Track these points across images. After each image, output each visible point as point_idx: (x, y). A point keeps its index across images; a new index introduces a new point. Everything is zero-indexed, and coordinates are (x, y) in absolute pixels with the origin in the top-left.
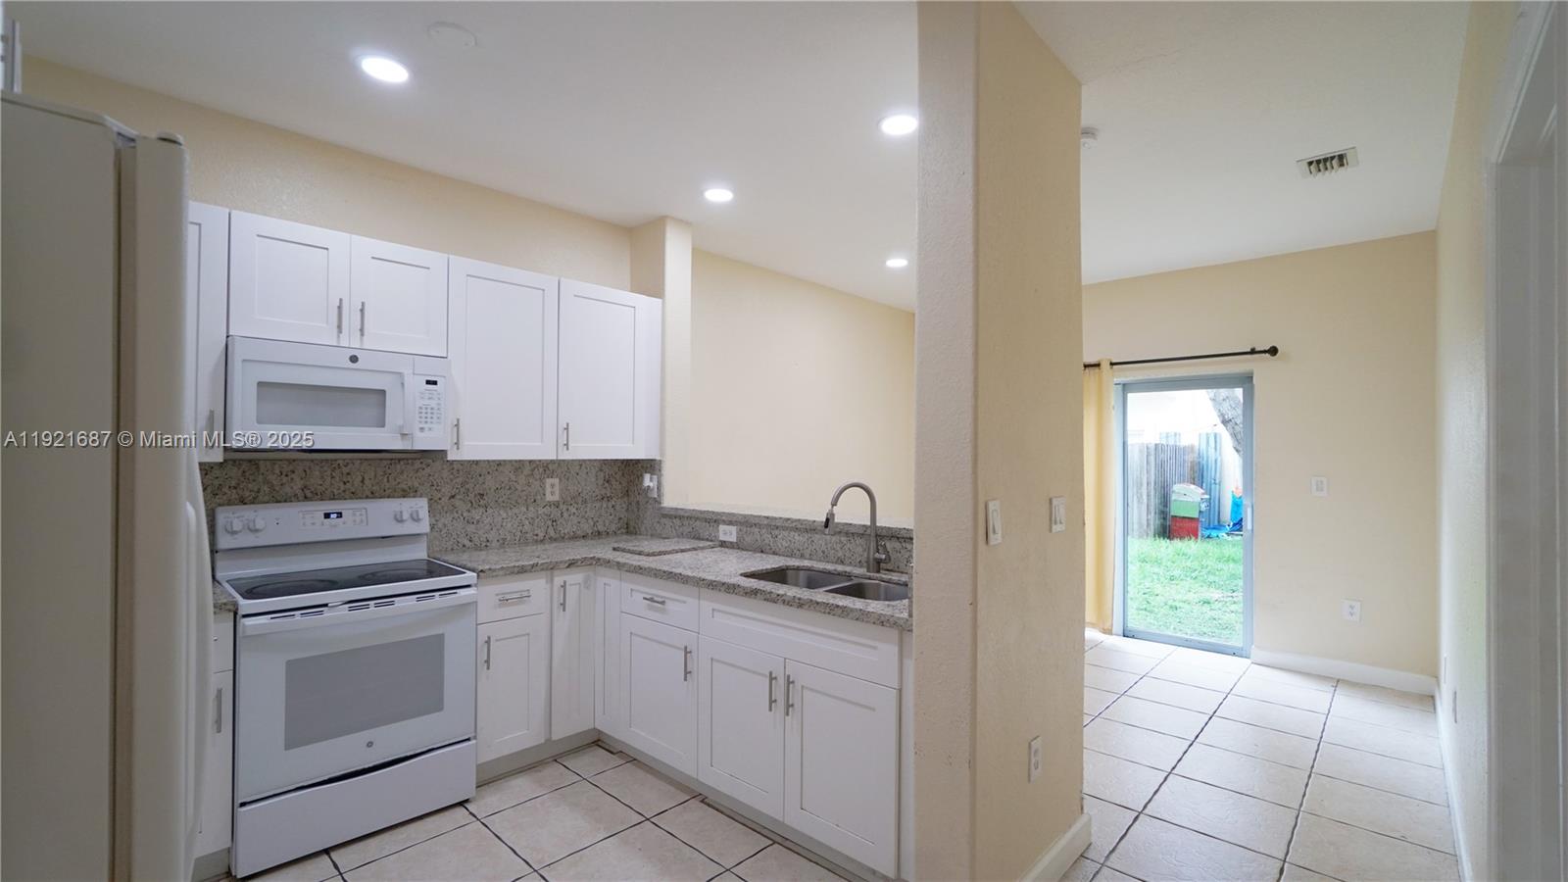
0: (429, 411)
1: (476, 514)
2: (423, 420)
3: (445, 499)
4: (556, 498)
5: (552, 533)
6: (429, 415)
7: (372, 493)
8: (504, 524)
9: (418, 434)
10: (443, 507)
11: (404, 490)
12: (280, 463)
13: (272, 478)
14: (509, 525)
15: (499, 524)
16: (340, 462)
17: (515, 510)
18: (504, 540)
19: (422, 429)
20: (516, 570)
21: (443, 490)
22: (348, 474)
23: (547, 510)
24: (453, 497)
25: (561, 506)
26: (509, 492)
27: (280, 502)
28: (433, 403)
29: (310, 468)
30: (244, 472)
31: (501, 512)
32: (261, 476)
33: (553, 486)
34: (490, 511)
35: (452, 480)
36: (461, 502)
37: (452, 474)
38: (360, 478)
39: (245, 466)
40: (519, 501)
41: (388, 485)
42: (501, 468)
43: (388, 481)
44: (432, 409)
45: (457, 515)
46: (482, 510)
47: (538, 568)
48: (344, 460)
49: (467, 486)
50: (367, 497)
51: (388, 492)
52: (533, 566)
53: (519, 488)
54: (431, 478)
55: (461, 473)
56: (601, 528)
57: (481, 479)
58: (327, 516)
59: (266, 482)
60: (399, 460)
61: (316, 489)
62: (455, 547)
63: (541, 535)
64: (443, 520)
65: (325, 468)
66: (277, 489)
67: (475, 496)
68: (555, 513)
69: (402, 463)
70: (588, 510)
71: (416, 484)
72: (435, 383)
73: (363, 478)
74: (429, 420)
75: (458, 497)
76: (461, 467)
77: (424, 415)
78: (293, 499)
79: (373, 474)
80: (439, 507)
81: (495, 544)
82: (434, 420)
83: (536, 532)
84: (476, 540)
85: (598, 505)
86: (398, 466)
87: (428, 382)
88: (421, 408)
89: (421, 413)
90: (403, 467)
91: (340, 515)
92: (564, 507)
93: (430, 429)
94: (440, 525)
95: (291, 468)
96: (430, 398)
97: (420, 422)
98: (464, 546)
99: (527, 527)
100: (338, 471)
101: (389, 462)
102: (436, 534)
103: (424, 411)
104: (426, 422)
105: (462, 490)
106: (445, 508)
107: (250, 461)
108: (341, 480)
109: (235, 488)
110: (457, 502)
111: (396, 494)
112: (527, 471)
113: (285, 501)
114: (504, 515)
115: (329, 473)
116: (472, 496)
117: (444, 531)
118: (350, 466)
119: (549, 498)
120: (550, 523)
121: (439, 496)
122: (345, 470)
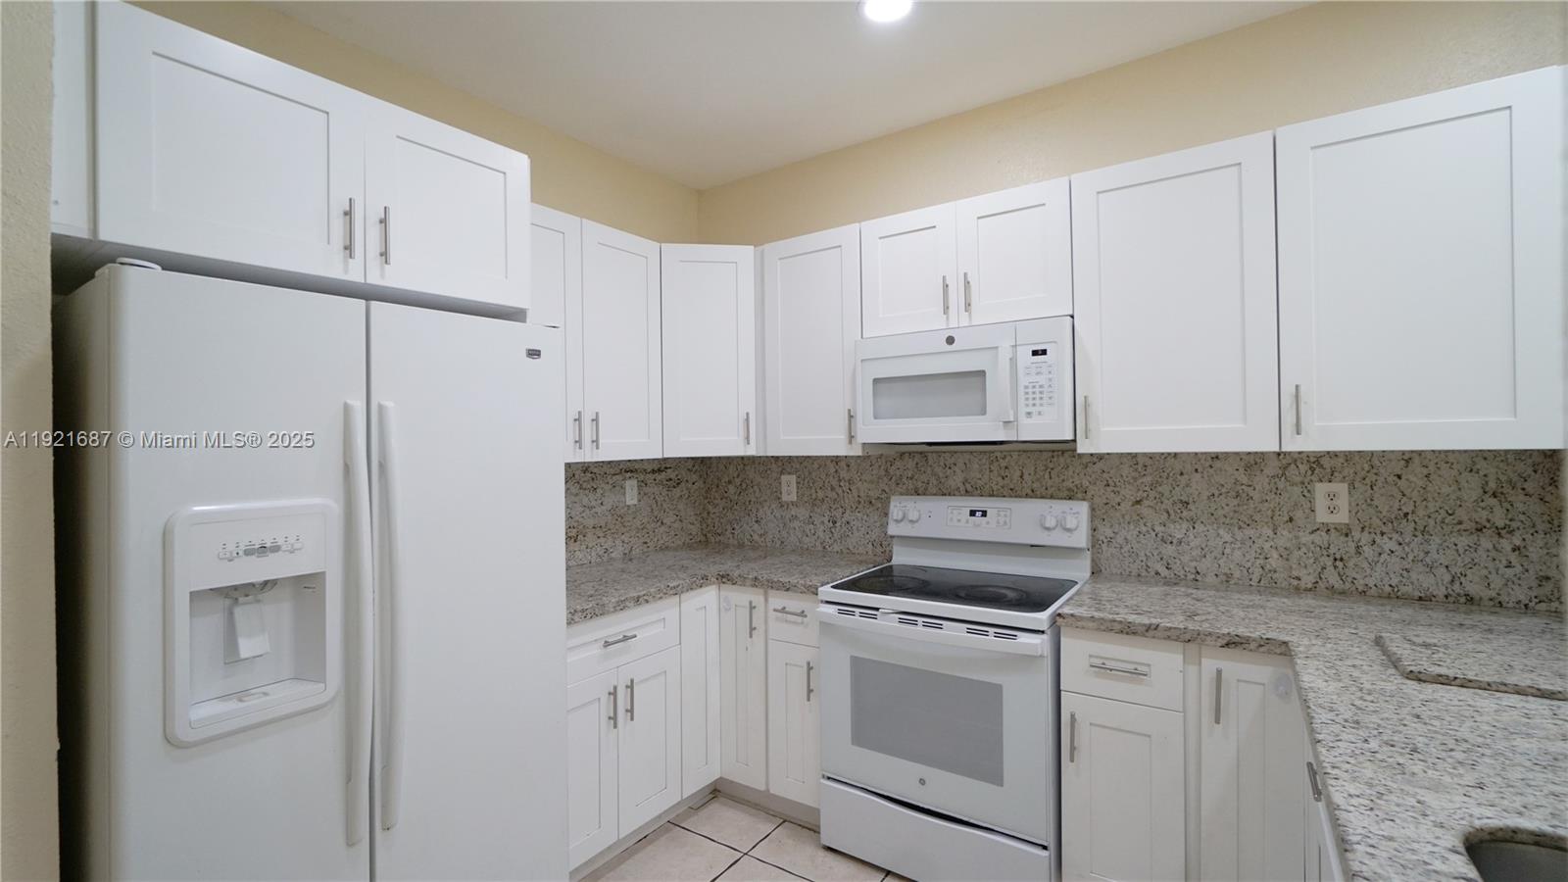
0: (1037, 390)
1: (1178, 531)
2: (1031, 402)
3: (1126, 506)
4: (1342, 517)
5: (1332, 578)
6: (1038, 396)
7: (1033, 491)
8: (1227, 551)
9: (1024, 420)
10: (1123, 516)
11: (1069, 490)
12: (943, 455)
13: (938, 470)
14: (1238, 553)
15: (1220, 549)
16: (998, 454)
17: (1249, 532)
18: (1229, 577)
19: (1029, 414)
20: (1118, 627)
21: (1123, 492)
22: (1006, 468)
23: (1321, 538)
24: (1138, 502)
25: (1356, 534)
26: (1236, 502)
27: (945, 495)
28: (1042, 380)
29: (970, 460)
30: (917, 464)
31: (1221, 532)
32: (929, 469)
33: (1332, 496)
34: (1200, 528)
35: (1135, 479)
36: (1151, 511)
37: (1136, 470)
38: (1018, 473)
39: (918, 456)
40: (1257, 517)
41: (1050, 483)
42: (1217, 464)
43: (1050, 478)
44: (1041, 386)
45: (1144, 529)
46: (1185, 525)
47: (1158, 633)
48: (1001, 452)
49: (1160, 489)
50: (1027, 496)
51: (1050, 491)
52: (1148, 628)
53: (1256, 496)
54: (1105, 475)
55: (1149, 470)
56: (1474, 588)
57: (1183, 480)
58: (973, 513)
59: (934, 474)
60: (1063, 452)
61: (976, 483)
62: (1144, 573)
63: (1308, 580)
64: (1124, 533)
65: (984, 461)
66: (943, 481)
67: (1174, 503)
68: (1339, 544)
69: (1066, 455)
70: (1433, 548)
71: (1086, 483)
72: (1044, 352)
73: (1022, 473)
74: (1037, 402)
75: (1146, 503)
76: (1149, 462)
77: (1031, 396)
78: (956, 492)
79: (1033, 468)
80: (1118, 514)
81: (1211, 579)
82: (1044, 401)
83: (1295, 573)
84: (1176, 567)
85: (1464, 541)
86: (1062, 460)
87: (1035, 353)
88: (1026, 387)
89: (1027, 393)
90: (1068, 461)
91: (984, 514)
92: (1365, 538)
93: (1040, 413)
94: (1120, 539)
95: (953, 460)
96: (1038, 374)
97: (1027, 405)
98: (1157, 573)
99: (1274, 561)
100: (996, 464)
101: (1050, 454)
102: (1114, 551)
103: (1030, 390)
104: (1034, 405)
105: (1152, 494)
106: (1127, 517)
107: (921, 453)
108: (999, 475)
109: (911, 479)
110: (1144, 510)
111: (1061, 495)
112: (1272, 468)
113: (949, 495)
114: (1228, 537)
115: (987, 466)
116: (1167, 504)
117: (1126, 549)
118: (1008, 458)
119: (1322, 516)
120: (1329, 562)
121: (1118, 500)
122: (1004, 464)
